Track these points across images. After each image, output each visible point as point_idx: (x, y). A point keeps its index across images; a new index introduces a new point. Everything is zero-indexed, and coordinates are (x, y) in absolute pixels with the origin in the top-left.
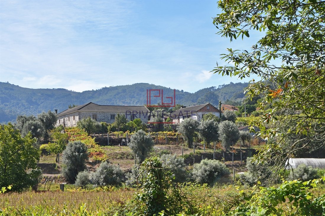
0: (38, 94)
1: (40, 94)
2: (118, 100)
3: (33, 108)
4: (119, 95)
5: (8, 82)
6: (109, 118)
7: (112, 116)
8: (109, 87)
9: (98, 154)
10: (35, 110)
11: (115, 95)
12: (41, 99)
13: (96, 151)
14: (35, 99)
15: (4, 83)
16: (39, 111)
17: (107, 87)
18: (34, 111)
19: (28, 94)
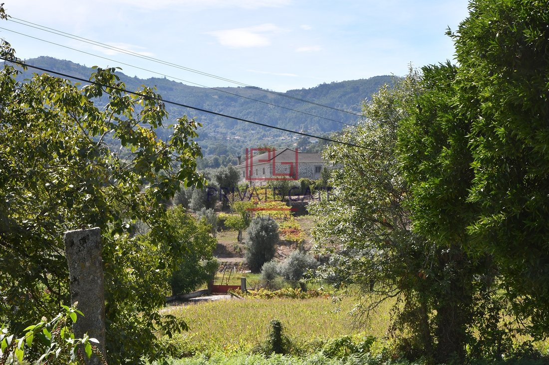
0: (214, 97)
1: (216, 97)
2: (345, 105)
3: (205, 120)
4: (347, 96)
5: (165, 78)
6: (314, 171)
7: (316, 168)
8: (330, 83)
9: (292, 232)
10: (209, 124)
11: (341, 97)
12: (218, 105)
13: (290, 227)
14: (208, 105)
15: (159, 79)
16: (215, 125)
17: (327, 83)
18: (207, 125)
19: (198, 96)
